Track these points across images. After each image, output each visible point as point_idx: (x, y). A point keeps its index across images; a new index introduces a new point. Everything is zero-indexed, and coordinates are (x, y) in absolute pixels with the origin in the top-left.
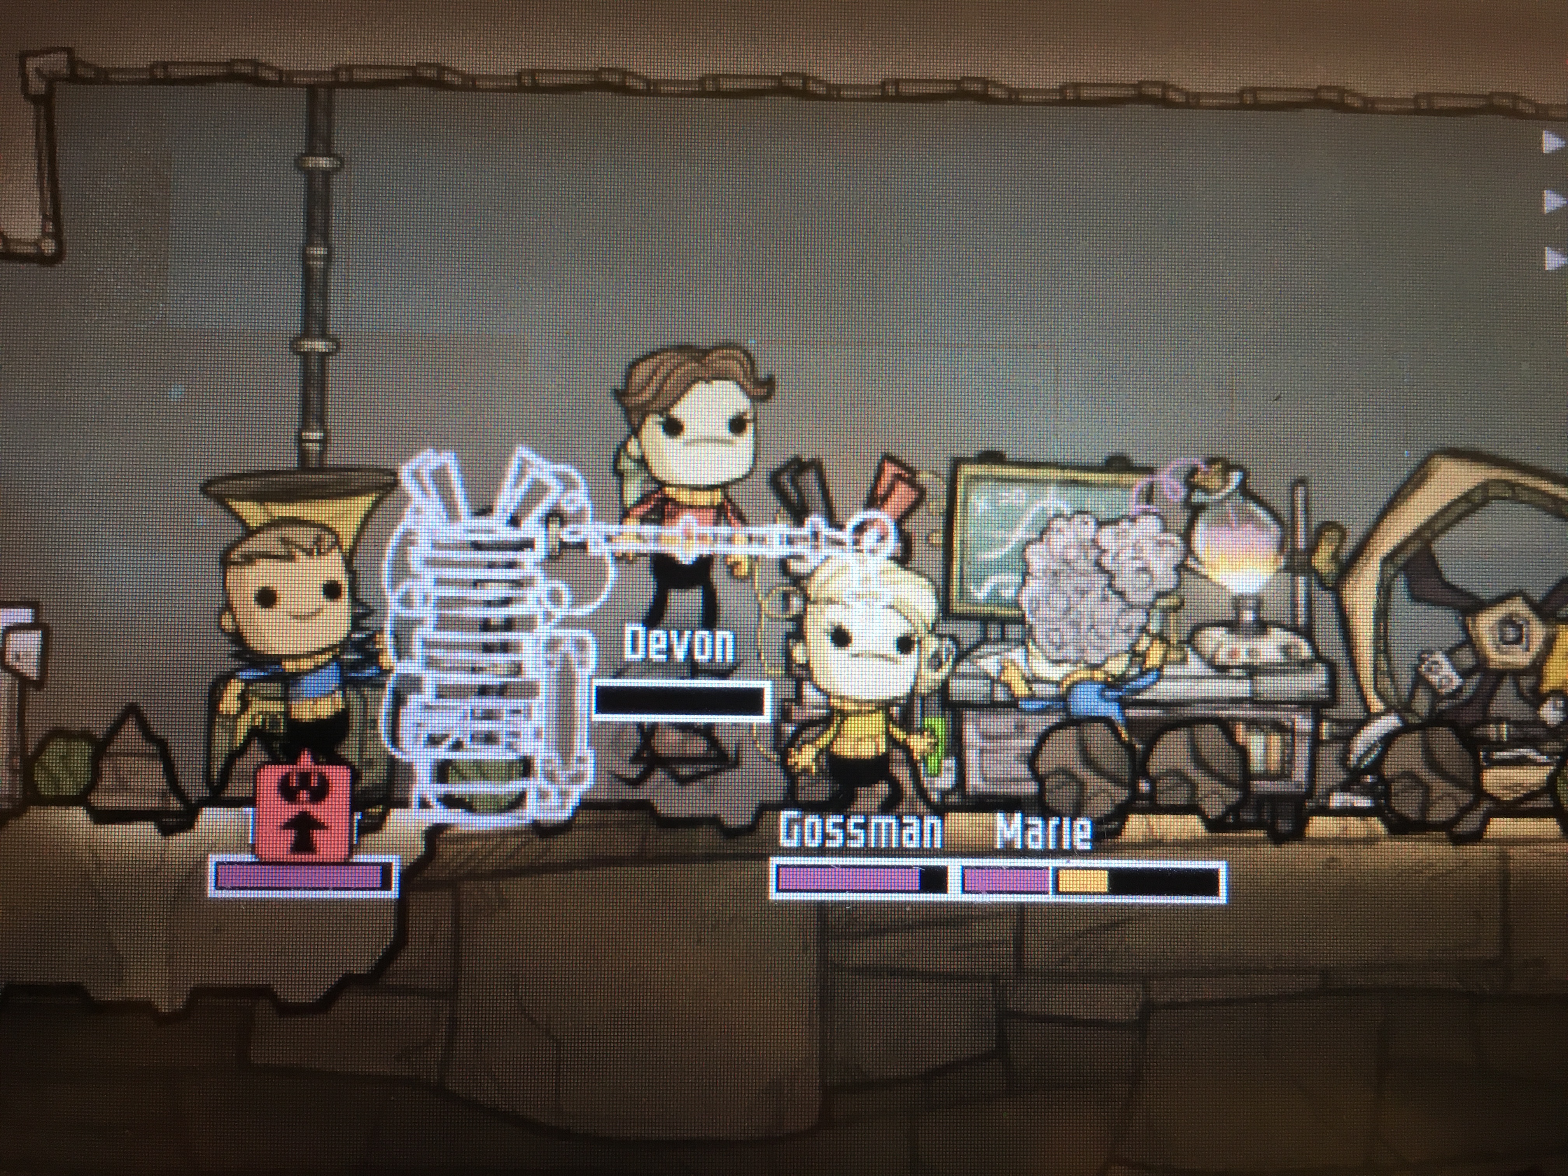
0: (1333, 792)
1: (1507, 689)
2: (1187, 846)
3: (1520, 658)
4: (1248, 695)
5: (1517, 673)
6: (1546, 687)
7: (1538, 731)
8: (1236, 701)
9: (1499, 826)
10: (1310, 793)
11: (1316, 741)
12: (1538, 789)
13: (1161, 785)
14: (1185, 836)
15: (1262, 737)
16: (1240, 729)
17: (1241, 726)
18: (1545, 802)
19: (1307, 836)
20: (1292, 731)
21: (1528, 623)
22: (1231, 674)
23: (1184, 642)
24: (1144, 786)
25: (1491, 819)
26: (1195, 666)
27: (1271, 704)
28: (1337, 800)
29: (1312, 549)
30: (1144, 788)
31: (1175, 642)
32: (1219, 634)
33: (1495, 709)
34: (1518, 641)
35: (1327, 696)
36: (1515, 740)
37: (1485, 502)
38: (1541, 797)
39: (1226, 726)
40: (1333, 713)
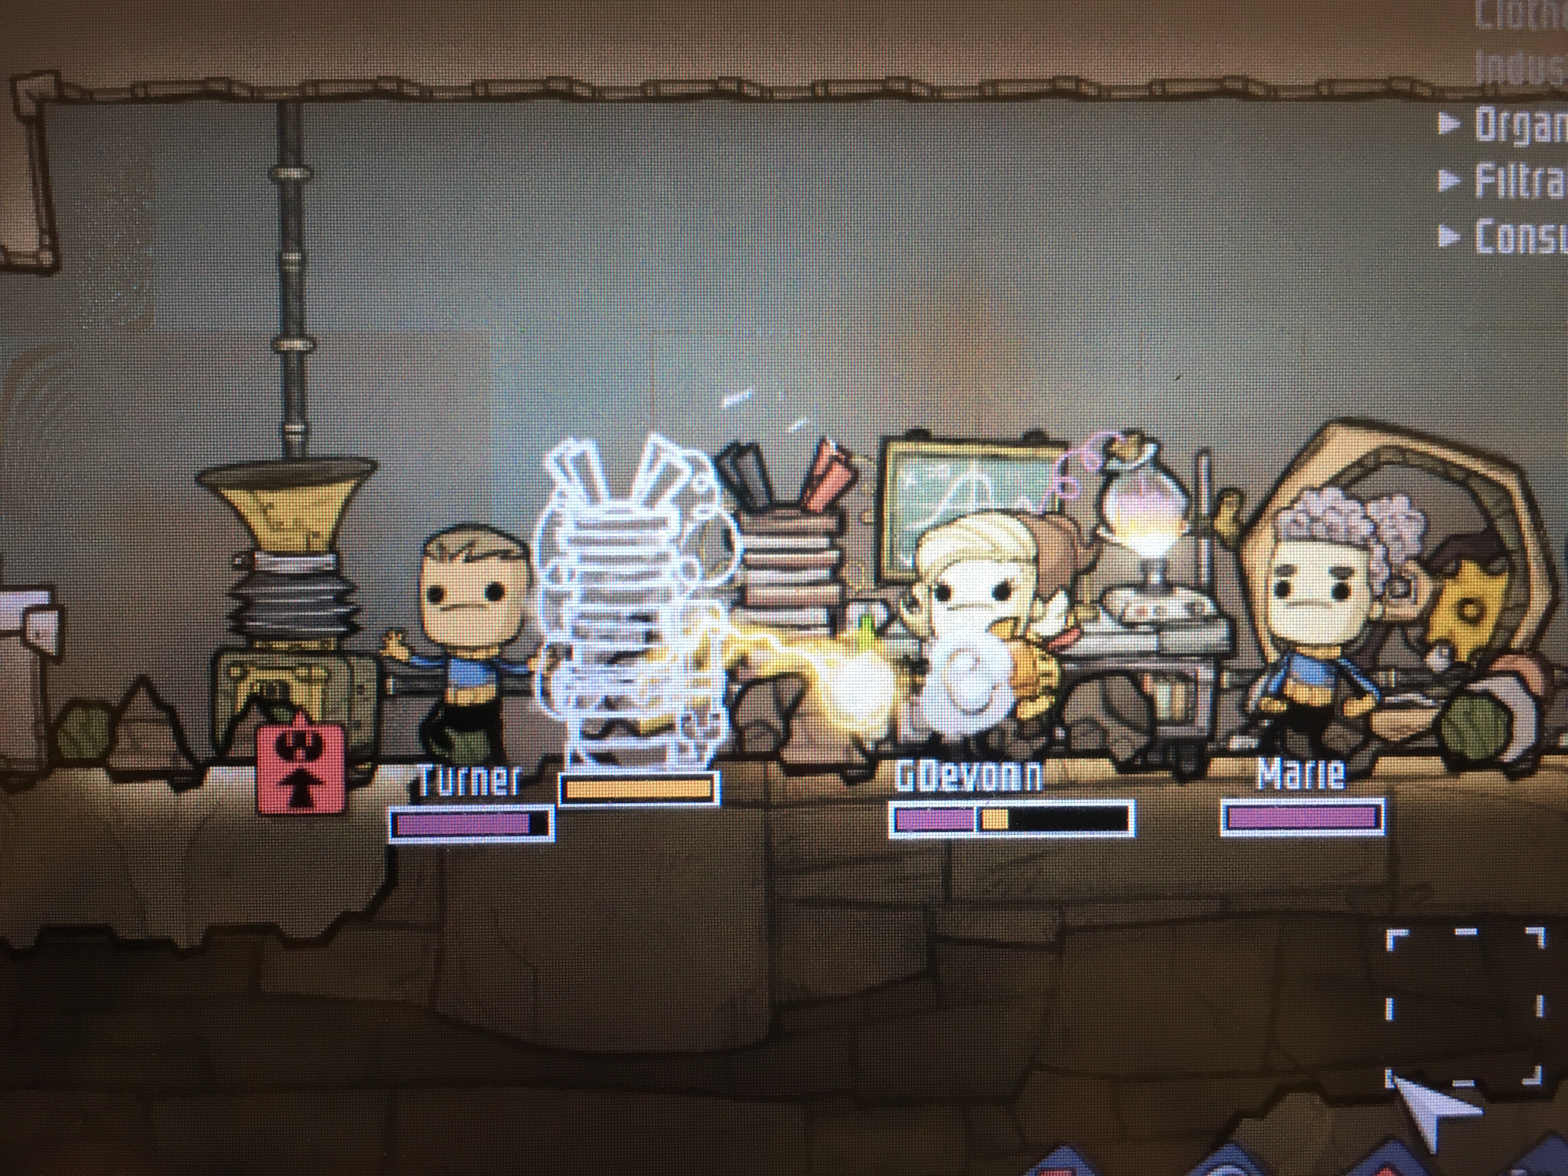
0: (1233, 735)
1: (1396, 638)
2: (1099, 787)
3: (1408, 610)
4: (1155, 649)
5: (1404, 625)
6: (1433, 636)
7: (1426, 678)
8: (1144, 655)
9: (1387, 765)
10: (1212, 737)
11: (1217, 689)
12: (1424, 730)
13: (1076, 731)
14: (1098, 776)
15: (1168, 687)
16: (1148, 680)
17: (1149, 677)
18: (1431, 742)
19: (1209, 775)
20: (1196, 682)
21: (1416, 578)
22: (1139, 630)
23: (1096, 602)
24: (1060, 733)
25: (1380, 758)
26: (1106, 623)
27: (1177, 657)
28: (1236, 743)
29: (1215, 513)
30: (1060, 735)
31: (1089, 602)
32: (1128, 594)
33: (1385, 658)
34: (1407, 594)
35: (1228, 649)
36: (1404, 685)
37: (1377, 467)
38: (1426, 737)
39: (1135, 678)
40: (1234, 663)
